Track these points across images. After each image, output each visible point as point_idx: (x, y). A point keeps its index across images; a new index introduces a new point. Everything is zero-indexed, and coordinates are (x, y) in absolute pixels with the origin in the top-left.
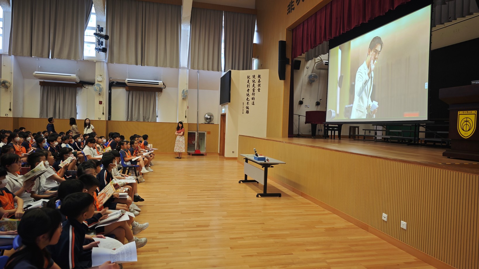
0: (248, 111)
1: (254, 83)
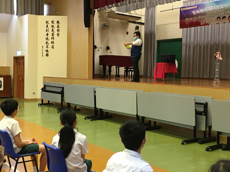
1: (53, 28)
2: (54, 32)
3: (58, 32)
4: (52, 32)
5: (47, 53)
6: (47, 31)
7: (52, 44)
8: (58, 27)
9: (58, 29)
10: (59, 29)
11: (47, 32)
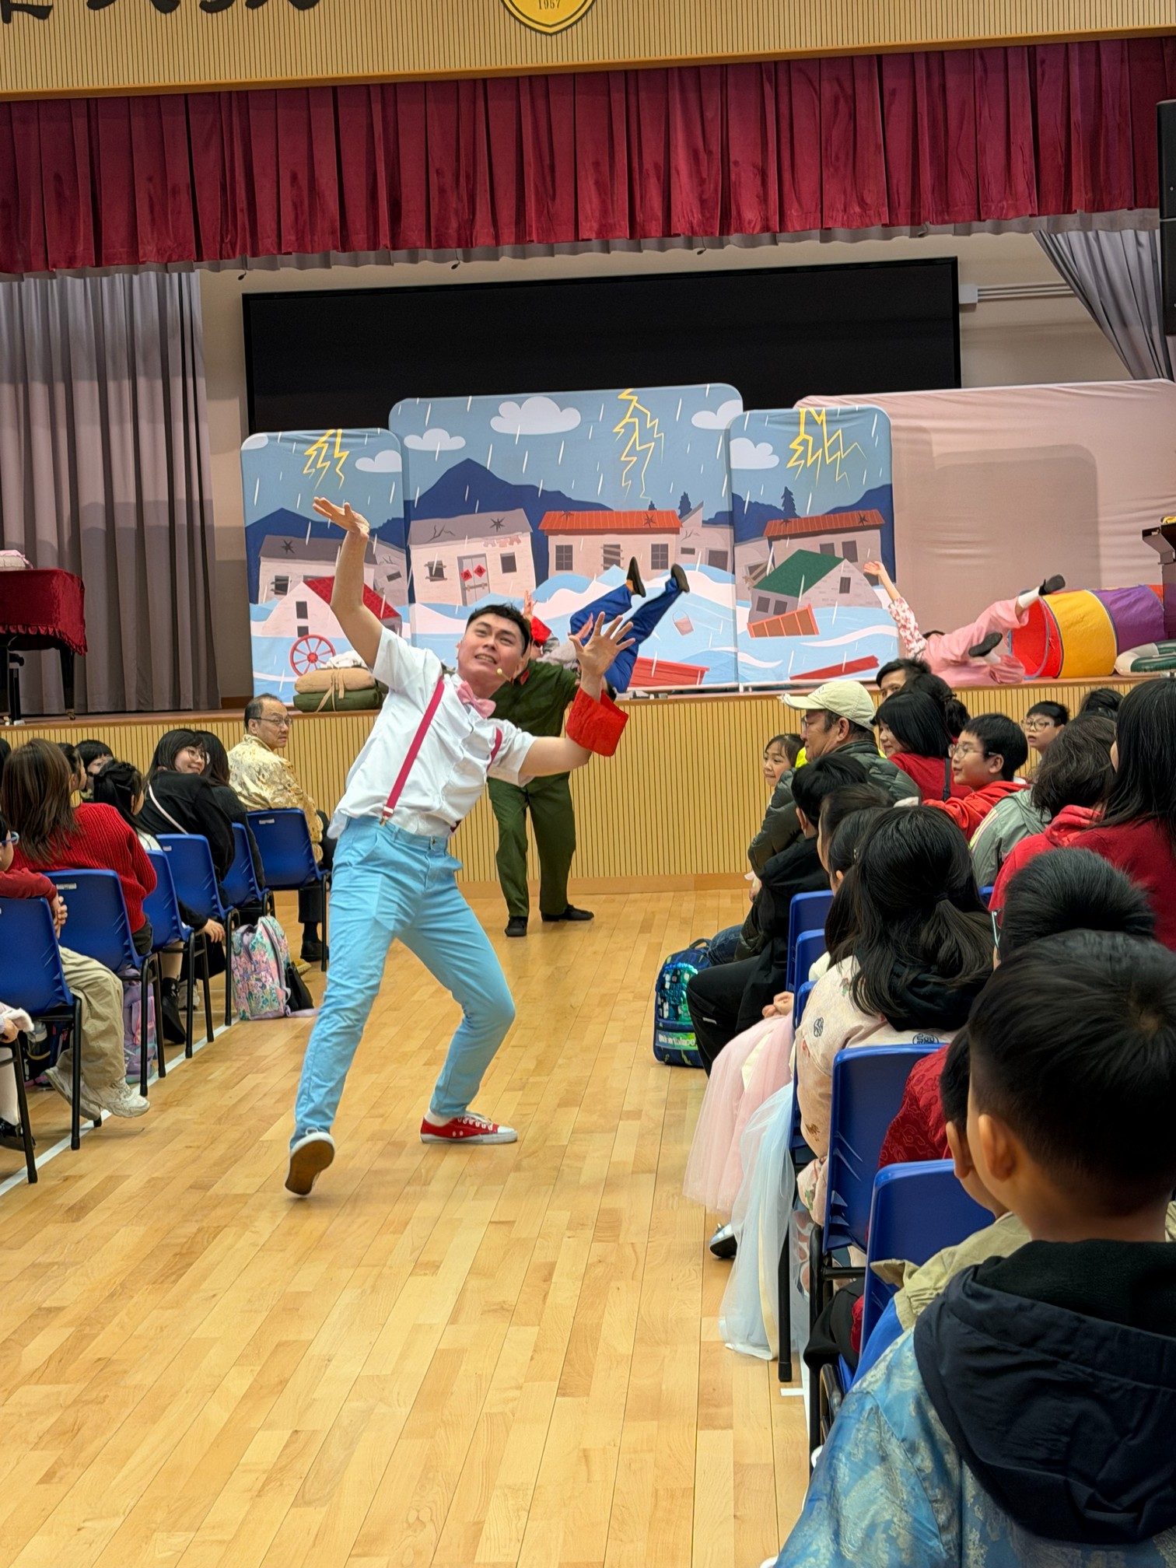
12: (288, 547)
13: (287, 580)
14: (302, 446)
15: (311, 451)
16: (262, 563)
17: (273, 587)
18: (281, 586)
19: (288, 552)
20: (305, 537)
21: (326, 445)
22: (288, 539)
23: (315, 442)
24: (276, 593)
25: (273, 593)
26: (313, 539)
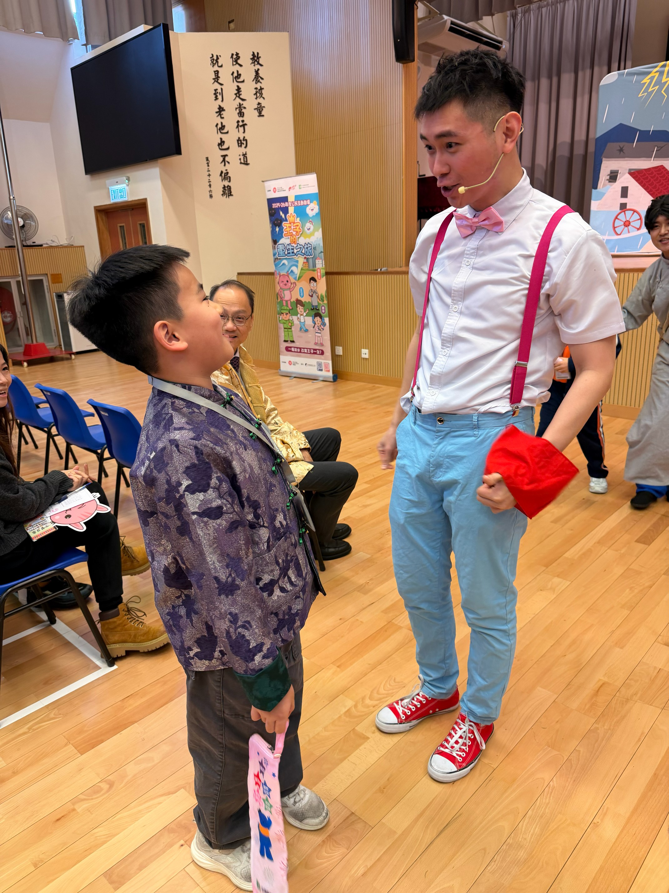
0: (229, 188)
1: (240, 85)
2: (243, 100)
3: (260, 100)
4: (238, 101)
5: (226, 183)
6: (220, 97)
7: (242, 150)
8: (257, 77)
9: (258, 85)
10: (261, 89)
11: (219, 102)
12: (621, 150)
13: (618, 173)
14: (640, 77)
15: (646, 80)
16: (603, 162)
17: (608, 177)
18: (613, 177)
19: (621, 154)
20: (634, 143)
21: (657, 74)
22: (622, 144)
23: (649, 73)
24: (610, 182)
25: (608, 181)
26: (639, 143)
